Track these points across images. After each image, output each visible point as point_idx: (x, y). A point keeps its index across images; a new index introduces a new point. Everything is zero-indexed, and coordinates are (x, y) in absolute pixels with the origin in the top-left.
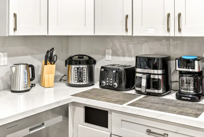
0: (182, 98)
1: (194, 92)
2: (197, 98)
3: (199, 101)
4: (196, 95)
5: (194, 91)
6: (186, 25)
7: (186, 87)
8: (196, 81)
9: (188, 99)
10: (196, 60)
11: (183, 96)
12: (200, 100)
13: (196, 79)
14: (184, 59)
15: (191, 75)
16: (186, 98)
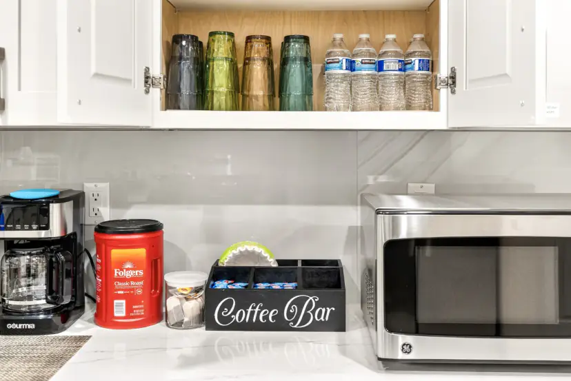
0: (10, 326)
1: (48, 302)
2: (57, 320)
3: (64, 329)
4: (54, 311)
5: (46, 299)
6: (20, 89)
7: (25, 289)
8: (55, 265)
9: (27, 329)
10: (52, 202)
11: (12, 322)
12: (66, 325)
13: (54, 259)
14: (14, 199)
15: (40, 250)
16: (20, 325)
